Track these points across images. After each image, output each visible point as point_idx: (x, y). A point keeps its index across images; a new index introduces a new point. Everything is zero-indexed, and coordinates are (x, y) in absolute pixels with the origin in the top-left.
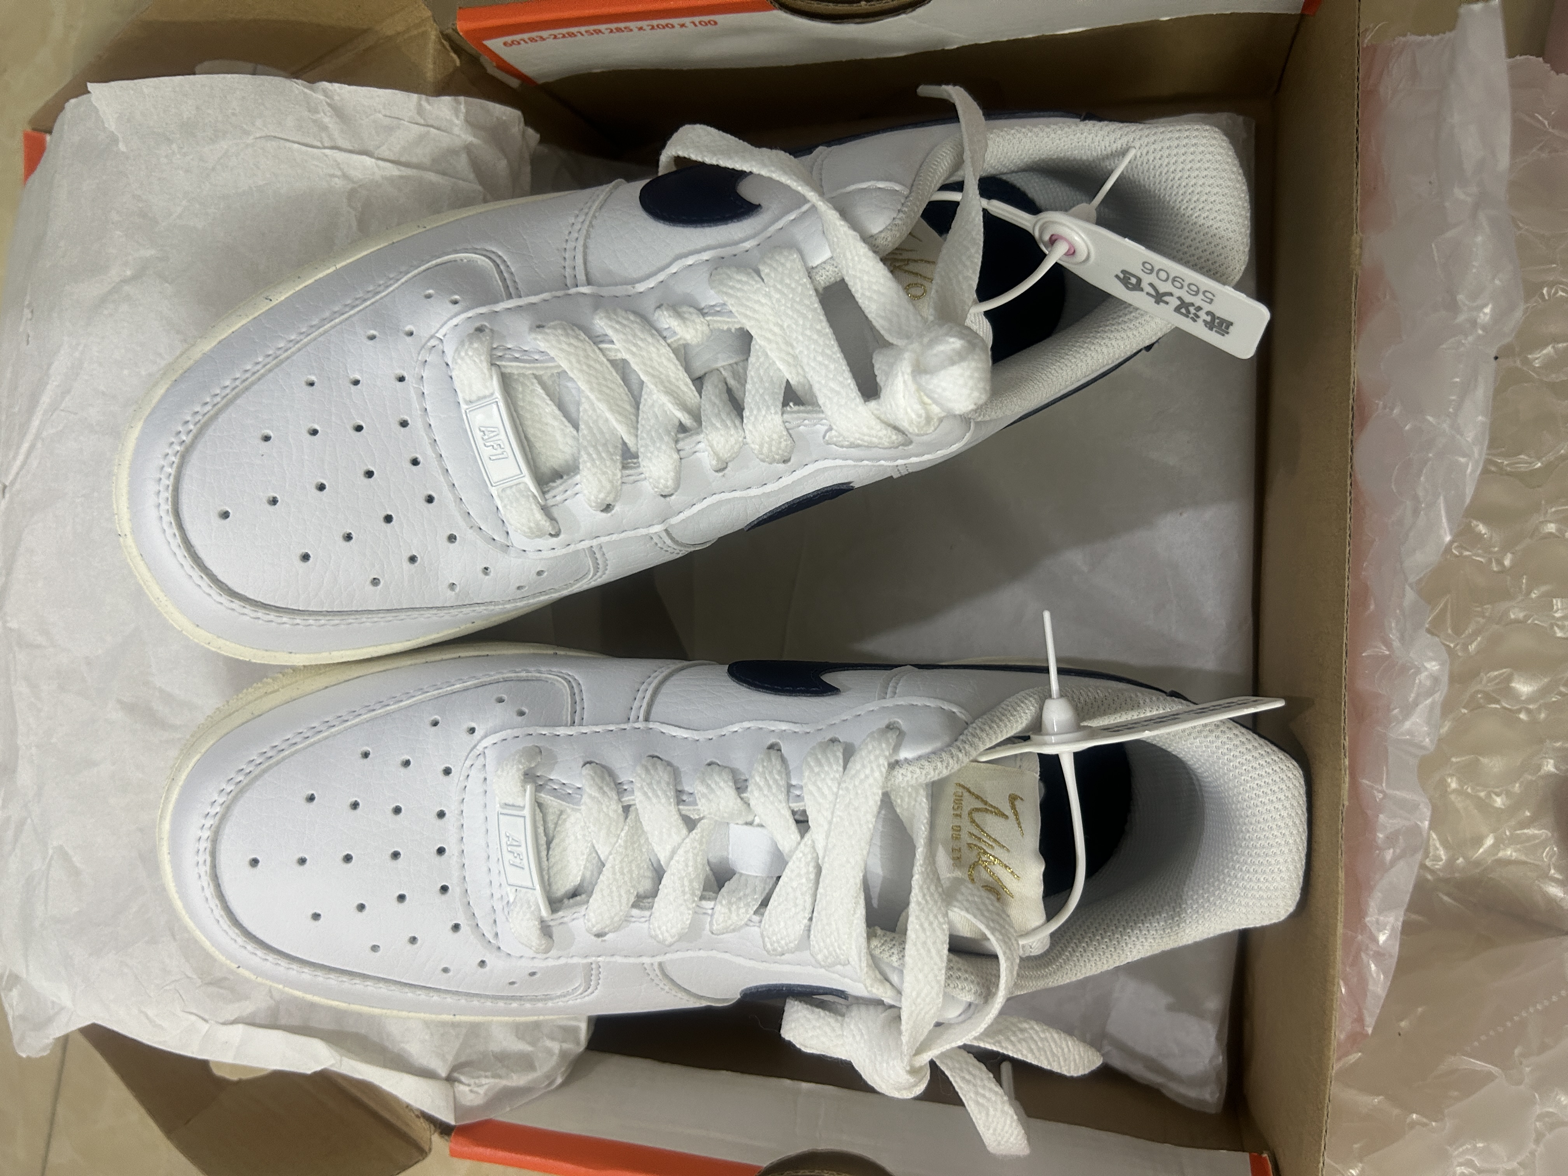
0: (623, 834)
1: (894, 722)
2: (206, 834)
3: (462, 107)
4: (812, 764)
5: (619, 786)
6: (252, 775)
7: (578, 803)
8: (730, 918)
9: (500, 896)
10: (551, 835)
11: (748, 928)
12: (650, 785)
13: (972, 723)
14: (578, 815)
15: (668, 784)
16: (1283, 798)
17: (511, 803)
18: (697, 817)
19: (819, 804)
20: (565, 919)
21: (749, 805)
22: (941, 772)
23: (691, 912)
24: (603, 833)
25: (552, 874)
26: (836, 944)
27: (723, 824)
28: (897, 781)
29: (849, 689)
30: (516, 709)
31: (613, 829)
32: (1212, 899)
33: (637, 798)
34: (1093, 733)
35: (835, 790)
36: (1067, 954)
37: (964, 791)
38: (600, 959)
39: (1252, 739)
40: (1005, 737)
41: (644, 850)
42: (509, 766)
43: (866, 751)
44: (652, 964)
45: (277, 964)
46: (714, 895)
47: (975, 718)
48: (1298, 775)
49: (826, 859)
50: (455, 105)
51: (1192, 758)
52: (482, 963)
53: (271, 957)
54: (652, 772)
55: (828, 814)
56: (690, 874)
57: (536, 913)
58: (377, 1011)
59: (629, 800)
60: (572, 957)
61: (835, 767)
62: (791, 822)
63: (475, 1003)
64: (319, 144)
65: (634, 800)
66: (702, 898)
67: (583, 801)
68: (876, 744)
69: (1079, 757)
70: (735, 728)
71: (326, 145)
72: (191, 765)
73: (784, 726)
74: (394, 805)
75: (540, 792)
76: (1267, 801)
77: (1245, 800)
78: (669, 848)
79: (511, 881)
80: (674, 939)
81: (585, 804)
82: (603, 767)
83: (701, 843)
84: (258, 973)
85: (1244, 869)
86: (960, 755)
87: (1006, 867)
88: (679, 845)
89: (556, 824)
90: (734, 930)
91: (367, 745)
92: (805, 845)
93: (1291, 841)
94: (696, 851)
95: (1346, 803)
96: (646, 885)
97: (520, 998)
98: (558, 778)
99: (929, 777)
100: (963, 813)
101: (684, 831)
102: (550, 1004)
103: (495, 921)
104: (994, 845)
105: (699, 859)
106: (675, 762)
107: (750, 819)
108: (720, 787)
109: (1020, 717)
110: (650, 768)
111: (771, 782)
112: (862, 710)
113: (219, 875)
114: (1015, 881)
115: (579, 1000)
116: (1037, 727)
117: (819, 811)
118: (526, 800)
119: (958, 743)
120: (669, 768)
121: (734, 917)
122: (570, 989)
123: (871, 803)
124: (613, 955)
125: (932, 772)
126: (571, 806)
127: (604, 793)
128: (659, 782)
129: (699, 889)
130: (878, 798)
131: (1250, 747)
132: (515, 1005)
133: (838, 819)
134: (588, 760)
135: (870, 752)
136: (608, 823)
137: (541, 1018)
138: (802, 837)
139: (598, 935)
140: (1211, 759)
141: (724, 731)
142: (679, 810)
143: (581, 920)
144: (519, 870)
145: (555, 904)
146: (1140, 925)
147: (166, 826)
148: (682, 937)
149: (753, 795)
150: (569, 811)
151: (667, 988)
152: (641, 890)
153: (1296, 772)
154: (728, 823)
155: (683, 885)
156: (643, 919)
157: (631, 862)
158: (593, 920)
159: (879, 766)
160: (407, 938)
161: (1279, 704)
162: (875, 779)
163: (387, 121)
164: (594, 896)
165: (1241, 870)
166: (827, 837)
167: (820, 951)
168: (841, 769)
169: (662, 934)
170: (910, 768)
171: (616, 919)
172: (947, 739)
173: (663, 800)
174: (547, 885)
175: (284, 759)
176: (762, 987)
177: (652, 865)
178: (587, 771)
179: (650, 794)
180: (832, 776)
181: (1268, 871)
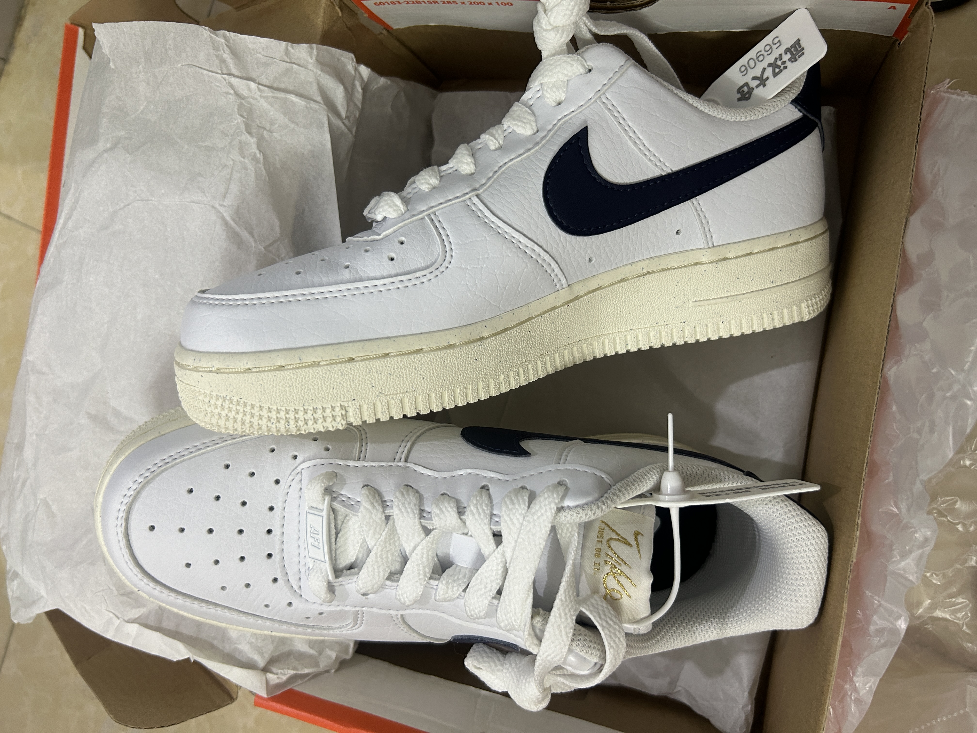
0: (384, 533)
1: (564, 481)
2: (124, 507)
3: (315, 51)
4: (508, 502)
5: (384, 503)
6: (155, 473)
7: (357, 511)
8: (447, 593)
9: (304, 563)
10: (339, 529)
11: (458, 600)
12: (403, 504)
13: (614, 486)
14: (356, 518)
15: (415, 505)
16: (813, 550)
17: (315, 507)
18: (432, 528)
19: (511, 529)
20: (343, 583)
21: (465, 523)
22: (590, 517)
23: (423, 587)
24: (371, 532)
25: (338, 553)
26: (513, 618)
27: (448, 533)
28: (561, 520)
29: (537, 454)
30: (324, 446)
31: (378, 529)
32: (760, 608)
33: (395, 512)
34: (693, 496)
35: (521, 521)
36: (663, 633)
37: (605, 526)
38: (364, 609)
39: (796, 509)
40: (634, 495)
41: (397, 544)
42: (315, 484)
43: (543, 498)
44: (397, 615)
45: (162, 592)
46: (438, 577)
47: (616, 482)
48: (824, 535)
49: (512, 564)
50: (310, 50)
51: (756, 517)
52: (290, 604)
53: (158, 588)
54: (406, 496)
55: (515, 537)
56: (423, 563)
57: (325, 578)
58: (223, 625)
59: (390, 513)
60: (346, 606)
61: (522, 506)
62: (491, 537)
63: (284, 627)
64: (220, 72)
65: (392, 513)
66: (431, 578)
67: (360, 510)
68: (550, 494)
69: (682, 511)
70: (462, 472)
71: (224, 72)
72: (119, 462)
73: (492, 475)
74: (242, 500)
75: (334, 502)
76: (802, 551)
77: (788, 548)
78: (412, 545)
79: (312, 556)
80: (411, 603)
81: (362, 512)
82: (375, 489)
83: (432, 544)
84: (151, 596)
85: (783, 592)
86: (604, 507)
87: (628, 577)
88: (419, 543)
89: (343, 522)
90: (449, 600)
91: (228, 460)
92: (498, 553)
93: (815, 578)
94: (428, 549)
95: (854, 560)
96: (396, 566)
97: (313, 627)
98: (347, 494)
99: (582, 519)
100: (603, 540)
101: (423, 535)
102: (331, 632)
103: (300, 579)
104: (621, 563)
105: (430, 553)
106: (421, 491)
107: (466, 531)
108: (448, 511)
109: (646, 483)
110: (405, 493)
111: (480, 511)
112: (544, 469)
113: (129, 534)
114: (633, 587)
115: (349, 632)
116: (657, 489)
117: (510, 534)
118: (325, 506)
119: (603, 499)
120: (417, 494)
121: (450, 593)
122: (344, 624)
123: (543, 532)
124: (372, 607)
125: (584, 517)
126: (353, 512)
127: (374, 507)
128: (409, 503)
129: (428, 573)
130: (548, 529)
131: (794, 514)
132: (309, 630)
133: (522, 540)
134: (366, 484)
135: (545, 499)
136: (375, 526)
137: (326, 638)
138: (497, 547)
139: (364, 595)
140: (768, 519)
141: (455, 473)
142: (420, 522)
143: (354, 584)
144: (317, 549)
145: (338, 572)
146: (712, 619)
147: (100, 499)
148: (416, 602)
149: (468, 517)
150: (351, 515)
151: (405, 630)
152: (393, 569)
153: (823, 534)
154: (452, 533)
155: (419, 570)
156: (393, 588)
157: (388, 551)
158: (361, 586)
159: (550, 509)
160: (244, 584)
161: (816, 488)
162: (547, 517)
163: (264, 59)
164: (362, 571)
165: (781, 592)
166: (514, 549)
167: (503, 621)
168: (526, 508)
169: (404, 599)
170: (570, 513)
171: (376, 586)
172: (596, 496)
173: (411, 515)
174: (334, 559)
175: (176, 464)
176: (465, 636)
177: (402, 553)
178: (365, 491)
179: (403, 510)
180: (520, 512)
181: (798, 595)
